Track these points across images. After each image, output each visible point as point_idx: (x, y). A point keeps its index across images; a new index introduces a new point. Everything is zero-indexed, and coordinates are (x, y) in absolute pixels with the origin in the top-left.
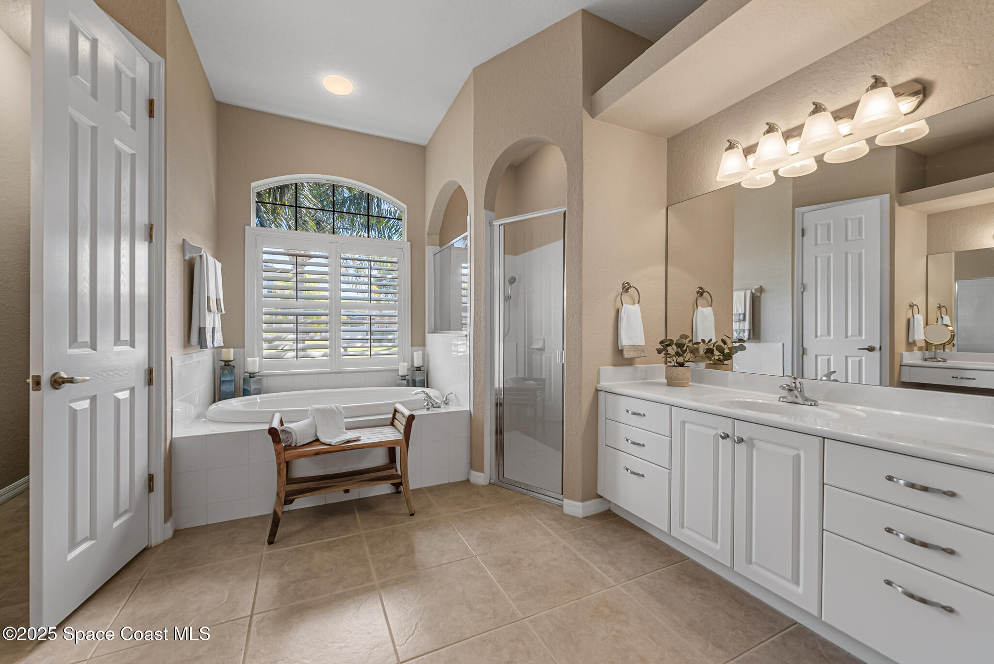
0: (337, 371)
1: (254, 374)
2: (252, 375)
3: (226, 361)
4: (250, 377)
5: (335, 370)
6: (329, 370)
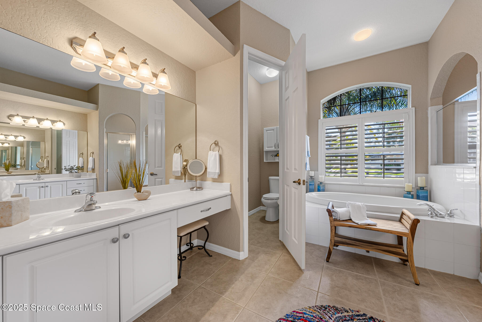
3: (311, 176)
4: (320, 184)
5: (361, 184)
6: (357, 184)
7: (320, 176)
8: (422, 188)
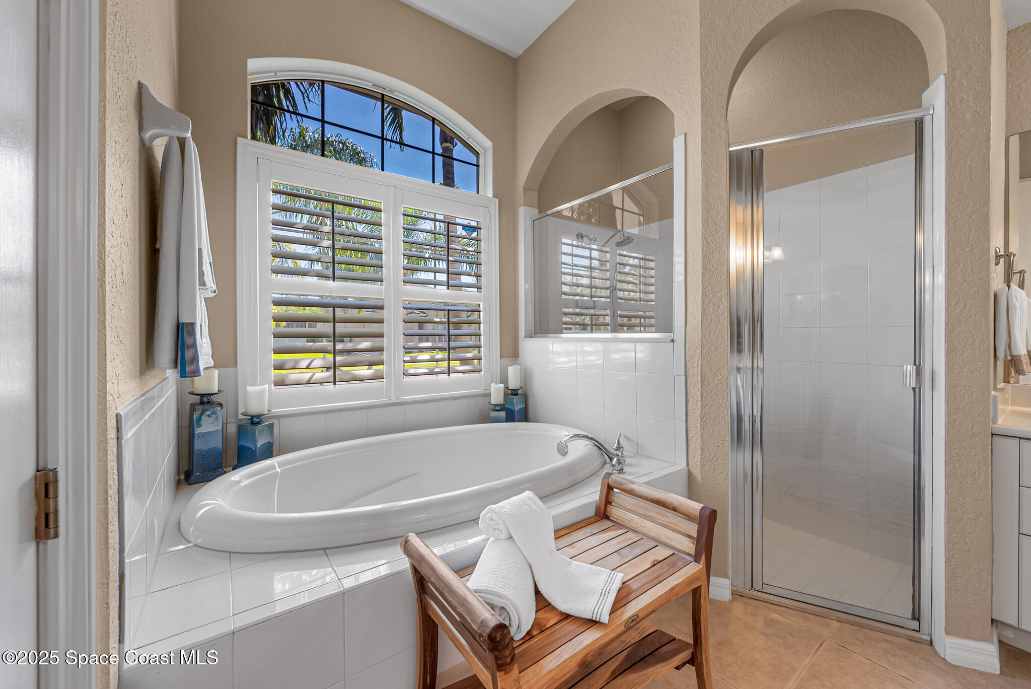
0: (397, 401)
1: (259, 416)
2: (255, 420)
3: (202, 395)
4: (253, 423)
5: (394, 400)
6: (384, 400)
7: (249, 388)
8: (515, 393)
